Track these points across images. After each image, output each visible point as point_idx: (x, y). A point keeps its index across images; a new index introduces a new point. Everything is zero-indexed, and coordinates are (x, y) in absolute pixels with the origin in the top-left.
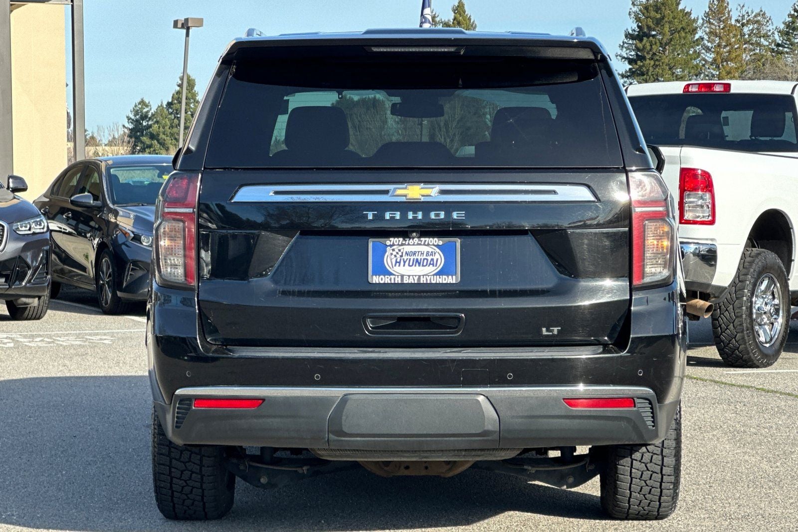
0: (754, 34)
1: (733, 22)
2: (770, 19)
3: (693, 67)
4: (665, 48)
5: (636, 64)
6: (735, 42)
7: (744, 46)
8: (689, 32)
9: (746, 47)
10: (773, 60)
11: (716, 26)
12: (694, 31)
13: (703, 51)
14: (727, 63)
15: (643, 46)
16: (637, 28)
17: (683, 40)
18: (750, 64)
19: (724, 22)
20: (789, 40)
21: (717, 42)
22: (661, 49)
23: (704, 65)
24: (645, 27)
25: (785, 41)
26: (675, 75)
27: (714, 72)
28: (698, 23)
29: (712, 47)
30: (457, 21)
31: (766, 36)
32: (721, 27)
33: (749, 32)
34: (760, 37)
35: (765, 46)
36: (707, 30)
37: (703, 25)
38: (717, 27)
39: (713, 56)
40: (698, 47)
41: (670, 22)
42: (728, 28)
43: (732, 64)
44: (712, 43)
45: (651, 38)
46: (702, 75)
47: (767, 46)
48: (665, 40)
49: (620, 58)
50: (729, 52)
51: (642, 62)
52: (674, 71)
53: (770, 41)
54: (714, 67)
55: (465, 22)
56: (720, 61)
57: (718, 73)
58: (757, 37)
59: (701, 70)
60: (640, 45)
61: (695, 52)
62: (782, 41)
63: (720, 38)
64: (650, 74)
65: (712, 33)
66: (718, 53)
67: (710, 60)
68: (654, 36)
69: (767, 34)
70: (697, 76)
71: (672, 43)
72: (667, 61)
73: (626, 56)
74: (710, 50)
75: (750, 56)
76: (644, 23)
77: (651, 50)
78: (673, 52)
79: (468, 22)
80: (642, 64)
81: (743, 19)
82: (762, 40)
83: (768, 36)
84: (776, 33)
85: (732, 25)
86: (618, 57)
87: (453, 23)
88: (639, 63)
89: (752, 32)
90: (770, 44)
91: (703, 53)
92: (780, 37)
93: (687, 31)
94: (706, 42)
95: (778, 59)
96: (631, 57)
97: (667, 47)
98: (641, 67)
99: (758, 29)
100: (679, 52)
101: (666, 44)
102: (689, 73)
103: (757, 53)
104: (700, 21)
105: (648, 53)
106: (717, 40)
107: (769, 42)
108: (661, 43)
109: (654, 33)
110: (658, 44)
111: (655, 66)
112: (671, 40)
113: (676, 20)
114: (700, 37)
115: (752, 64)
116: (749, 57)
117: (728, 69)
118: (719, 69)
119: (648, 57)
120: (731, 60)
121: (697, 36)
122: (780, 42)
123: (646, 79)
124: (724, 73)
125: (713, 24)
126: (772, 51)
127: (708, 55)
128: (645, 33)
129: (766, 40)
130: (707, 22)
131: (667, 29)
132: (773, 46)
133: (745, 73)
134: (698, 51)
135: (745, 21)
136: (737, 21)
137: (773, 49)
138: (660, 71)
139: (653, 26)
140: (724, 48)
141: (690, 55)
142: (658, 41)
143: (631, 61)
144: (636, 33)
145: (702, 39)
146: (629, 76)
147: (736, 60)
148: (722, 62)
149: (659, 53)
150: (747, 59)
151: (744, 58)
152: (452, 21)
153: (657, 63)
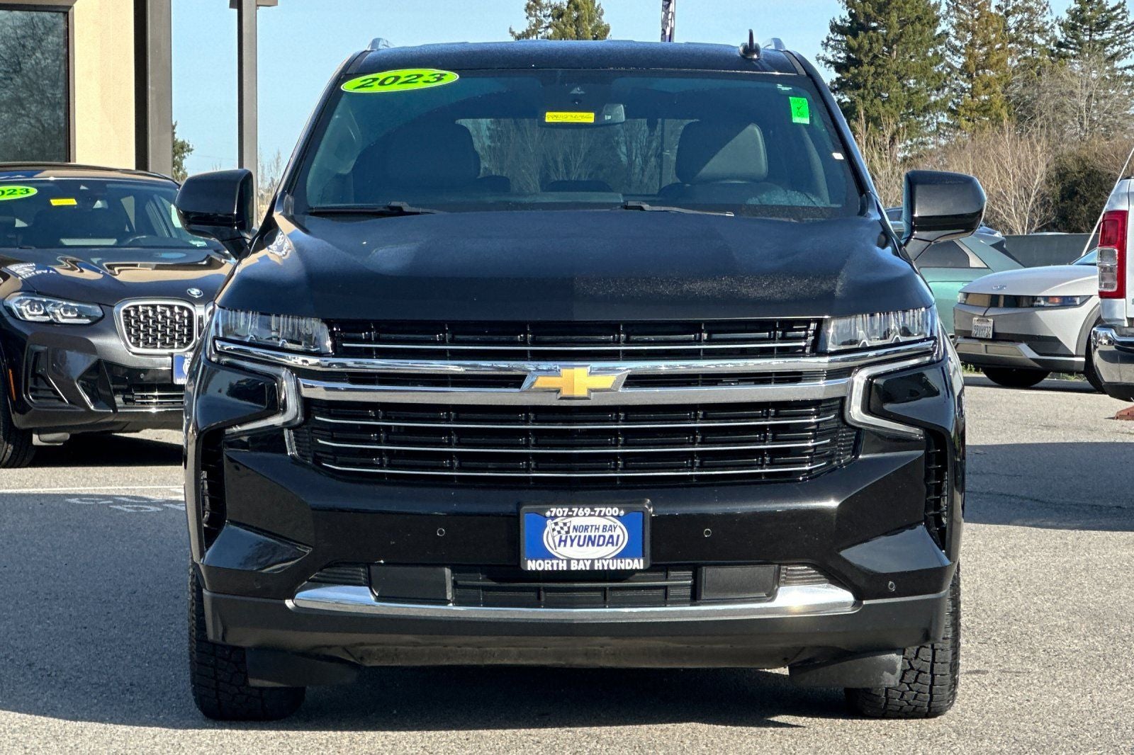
0: (1024, 28)
1: (993, 10)
2: (1047, 5)
3: (933, 77)
4: (891, 48)
5: (848, 71)
6: (995, 40)
7: (1009, 46)
8: (928, 23)
9: (1012, 48)
10: (1053, 67)
11: (967, 15)
12: (936, 21)
13: (948, 53)
14: (984, 73)
15: (859, 45)
16: (848, 17)
17: (918, 36)
18: (1018, 73)
19: (979, 9)
20: (1076, 37)
21: (969, 39)
22: (886, 49)
23: (949, 74)
24: (862, 16)
25: (1069, 39)
26: (906, 88)
27: (965, 85)
28: (941, 11)
29: (961, 47)
30: (574, 4)
31: (1042, 31)
32: (976, 16)
33: (1016, 25)
34: (1033, 33)
35: (1040, 46)
36: (955, 21)
37: (948, 13)
38: (970, 17)
39: (962, 60)
40: (941, 47)
41: (899, 9)
42: (986, 19)
43: (992, 73)
44: (962, 41)
45: (871, 33)
46: (947, 89)
47: (1044, 46)
48: (891, 36)
49: (823, 62)
50: (987, 54)
51: (856, 68)
52: (905, 82)
53: (1048, 38)
54: (965, 76)
55: (585, 6)
56: (974, 67)
57: (970, 86)
58: (1029, 32)
59: (945, 82)
60: (854, 43)
61: (936, 53)
62: (1066, 39)
63: (974, 33)
64: (869, 87)
65: (960, 26)
66: (971, 56)
67: (959, 66)
68: (874, 29)
69: (1043, 27)
70: (938, 90)
71: (903, 40)
72: (894, 66)
73: (832, 60)
74: (958, 51)
75: (1019, 61)
76: (860, 10)
77: (870, 50)
78: (903, 54)
79: (590, 6)
80: (856, 71)
81: (1006, 6)
82: (1036, 36)
83: (1045, 31)
84: (1057, 27)
85: (991, 14)
86: (821, 61)
87: (568, 7)
88: (853, 70)
89: (1021, 25)
90: (1048, 42)
91: (948, 56)
92: (1062, 32)
93: (925, 21)
94: (952, 39)
95: (1061, 65)
96: (839, 61)
97: (895, 47)
98: (855, 76)
99: (1030, 20)
100: (912, 54)
101: (894, 41)
102: (928, 85)
103: (1029, 57)
104: (944, 8)
105: (866, 55)
106: (969, 36)
107: (1047, 41)
108: (885, 40)
109: (874, 24)
110: (881, 41)
111: (877, 75)
112: (901, 35)
113: (908, 6)
114: (944, 31)
115: (1021, 73)
116: (1016, 63)
117: (985, 80)
118: (972, 81)
119: (866, 60)
120: (990, 67)
121: (939, 30)
122: (1063, 40)
123: (863, 94)
124: (980, 86)
125: (963, 12)
126: (1050, 53)
127: (956, 58)
128: (861, 24)
129: (1041, 37)
130: (954, 8)
131: (894, 18)
132: (1052, 47)
133: (1011, 87)
134: (940, 53)
135: (1009, 8)
136: (998, 7)
137: (1052, 51)
138: (885, 83)
139: (873, 14)
140: (980, 49)
141: (929, 57)
142: (880, 37)
143: (839, 67)
144: (847, 24)
145: (947, 34)
146: (837, 89)
147: (998, 67)
148: (977, 69)
149: (883, 55)
150: (1013, 65)
151: (1009, 63)
152: (566, 4)
153: (879, 70)
